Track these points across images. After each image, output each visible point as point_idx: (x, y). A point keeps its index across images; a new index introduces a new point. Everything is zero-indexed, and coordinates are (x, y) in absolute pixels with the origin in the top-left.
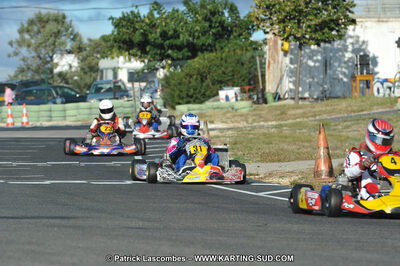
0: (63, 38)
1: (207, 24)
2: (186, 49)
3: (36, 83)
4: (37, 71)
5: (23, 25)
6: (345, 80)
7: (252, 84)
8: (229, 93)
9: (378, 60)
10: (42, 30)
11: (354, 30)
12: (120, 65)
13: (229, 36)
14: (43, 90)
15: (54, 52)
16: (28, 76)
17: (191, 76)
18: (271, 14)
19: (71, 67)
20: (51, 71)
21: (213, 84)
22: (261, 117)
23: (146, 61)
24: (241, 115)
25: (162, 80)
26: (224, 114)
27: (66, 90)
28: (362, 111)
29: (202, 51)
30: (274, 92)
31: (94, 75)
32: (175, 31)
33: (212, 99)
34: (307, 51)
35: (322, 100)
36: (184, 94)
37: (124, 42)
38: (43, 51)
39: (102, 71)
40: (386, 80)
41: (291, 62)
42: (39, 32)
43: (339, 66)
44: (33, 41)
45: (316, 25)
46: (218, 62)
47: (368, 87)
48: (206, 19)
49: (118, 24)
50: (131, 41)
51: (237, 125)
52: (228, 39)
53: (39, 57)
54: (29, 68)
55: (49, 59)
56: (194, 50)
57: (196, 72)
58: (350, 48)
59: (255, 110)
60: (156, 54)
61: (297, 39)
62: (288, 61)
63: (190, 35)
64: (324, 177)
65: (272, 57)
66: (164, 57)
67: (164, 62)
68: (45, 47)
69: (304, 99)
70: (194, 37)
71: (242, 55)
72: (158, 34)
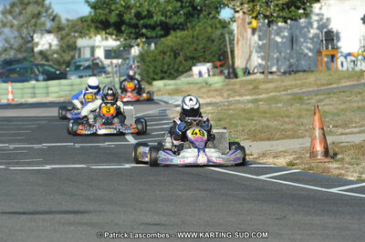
0: (43, 19)
1: (179, 4)
2: (159, 28)
3: (18, 61)
4: (19, 50)
5: (5, 7)
6: (310, 54)
7: (222, 59)
8: (202, 69)
9: (341, 35)
10: (24, 12)
11: (320, 9)
12: (97, 44)
13: (199, 15)
14: (27, 68)
15: (34, 32)
16: (11, 55)
17: (164, 53)
19: (50, 45)
20: (33, 51)
21: (186, 60)
22: (235, 92)
23: (122, 40)
24: (216, 90)
25: (138, 56)
26: (199, 89)
27: (46, 68)
28: (331, 84)
29: (175, 30)
30: (244, 66)
31: (72, 53)
32: (149, 11)
33: (185, 75)
34: (275, 27)
35: (290, 74)
36: (158, 71)
37: (101, 22)
38: (25, 31)
39: (80, 49)
40: (349, 54)
41: (260, 39)
42: (20, 13)
43: (305, 41)
44: (15, 22)
45: (283, 4)
46: (190, 40)
47: (333, 61)
49: (94, 7)
50: (107, 21)
51: (214, 100)
52: (198, 18)
53: (22, 38)
54: (11, 48)
56: (167, 29)
57: (169, 49)
58: (315, 25)
59: (227, 85)
60: (131, 33)
61: (266, 17)
62: (256, 37)
63: (162, 15)
64: (319, 157)
65: (241, 34)
66: (138, 35)
67: (139, 40)
68: (27, 28)
69: (271, 73)
70: (166, 16)
71: (212, 32)
72: (133, 14)
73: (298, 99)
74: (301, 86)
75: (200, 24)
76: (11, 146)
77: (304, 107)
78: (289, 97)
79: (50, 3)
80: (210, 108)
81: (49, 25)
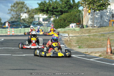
0: (24, 9)
1: (66, 5)
2: (60, 12)
3: (16, 22)
4: (16, 18)
5: (12, 5)
6: (107, 21)
7: (79, 22)
8: (73, 25)
11: (110, 6)
12: (40, 17)
13: (72, 8)
14: (18, 24)
15: (21, 13)
16: (14, 20)
17: (61, 20)
18: (85, 2)
19: (26, 17)
20: (20, 18)
21: (68, 22)
22: (83, 33)
23: (48, 15)
24: (77, 32)
25: (53, 21)
26: (72, 31)
27: (24, 24)
28: (113, 31)
29: (64, 13)
30: (86, 24)
31: (32, 19)
32: (57, 7)
33: (67, 27)
34: (96, 12)
35: (100, 27)
36: (59, 25)
37: (42, 10)
39: (35, 18)
41: (91, 16)
42: (17, 7)
43: (105, 17)
44: (15, 10)
45: (99, 5)
46: (69, 16)
48: (66, 3)
49: (40, 5)
50: (44, 10)
51: (76, 35)
53: (17, 15)
54: (14, 18)
55: (19, 15)
56: (62, 12)
57: (63, 19)
58: (109, 11)
59: (81, 30)
60: (51, 13)
61: (93, 9)
62: (90, 15)
63: (61, 8)
64: (109, 54)
65: (85, 14)
66: (53, 14)
67: (53, 16)
68: (19, 11)
69: (95, 27)
70: (62, 8)
71: (76, 14)
72: (52, 8)
73: (103, 35)
74: (104, 31)
75: (72, 11)
76: (13, 48)
77: (105, 38)
78: (100, 35)
79: (26, 4)
80: (75, 37)
81: (25, 11)
